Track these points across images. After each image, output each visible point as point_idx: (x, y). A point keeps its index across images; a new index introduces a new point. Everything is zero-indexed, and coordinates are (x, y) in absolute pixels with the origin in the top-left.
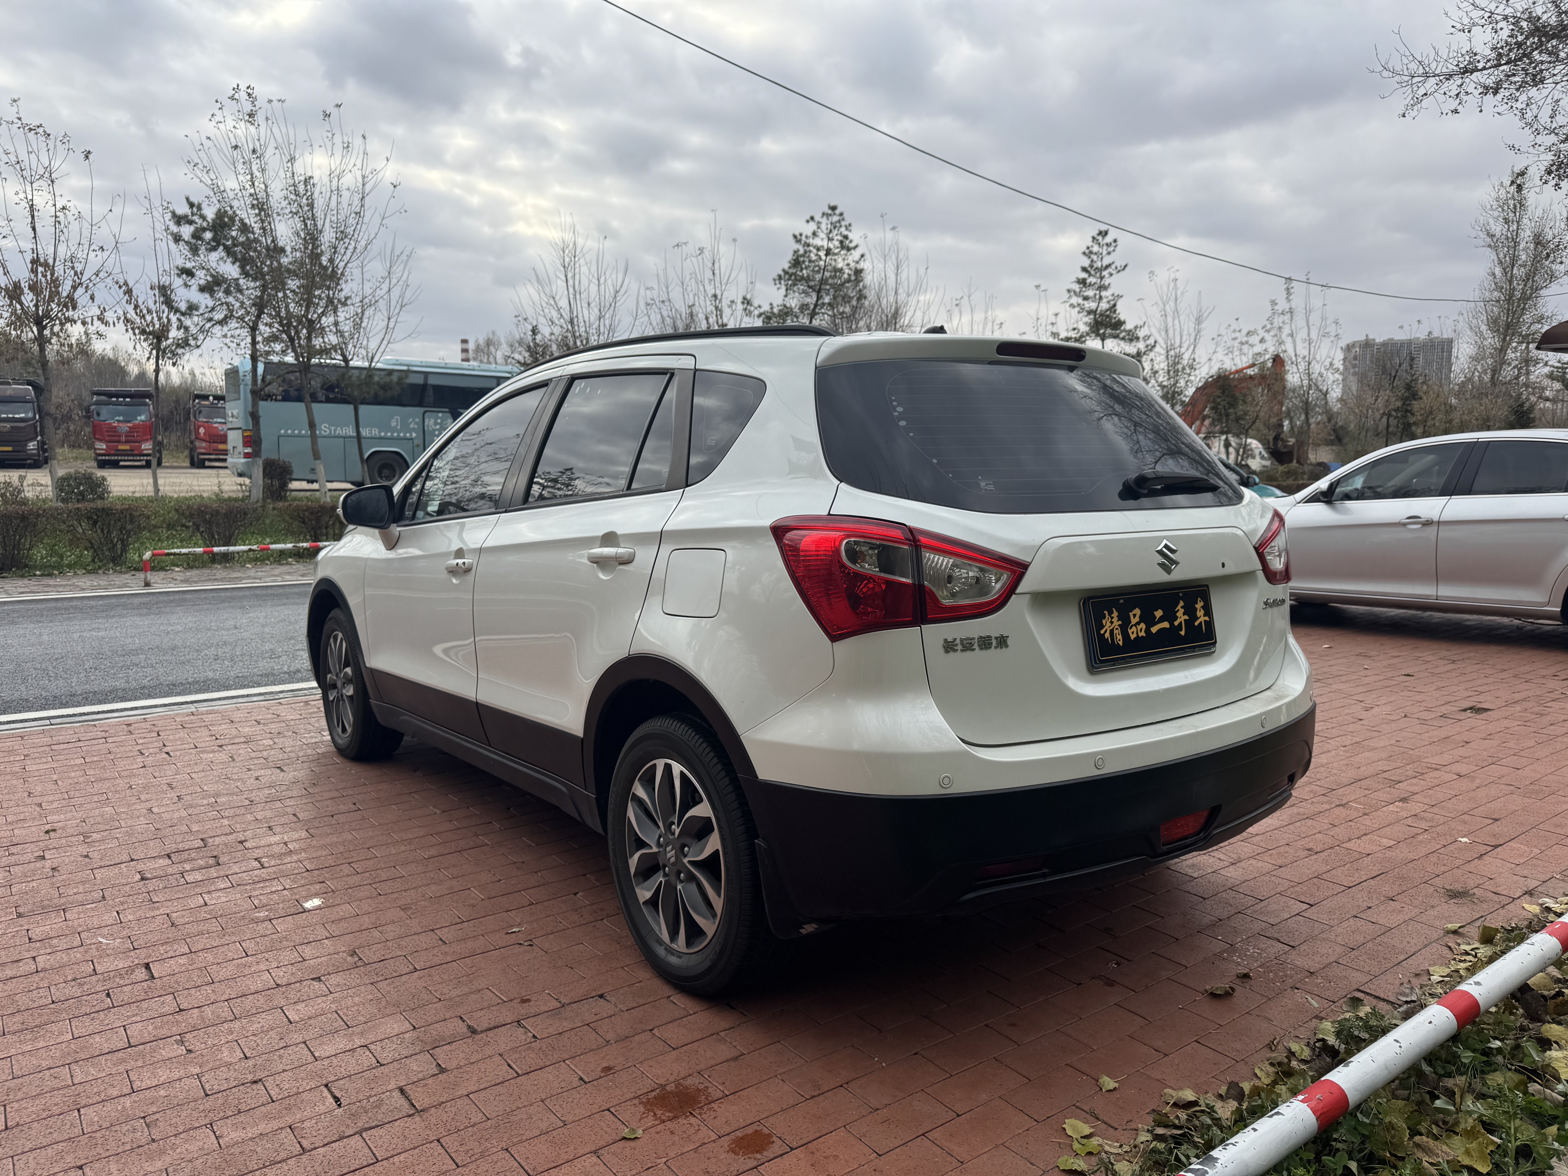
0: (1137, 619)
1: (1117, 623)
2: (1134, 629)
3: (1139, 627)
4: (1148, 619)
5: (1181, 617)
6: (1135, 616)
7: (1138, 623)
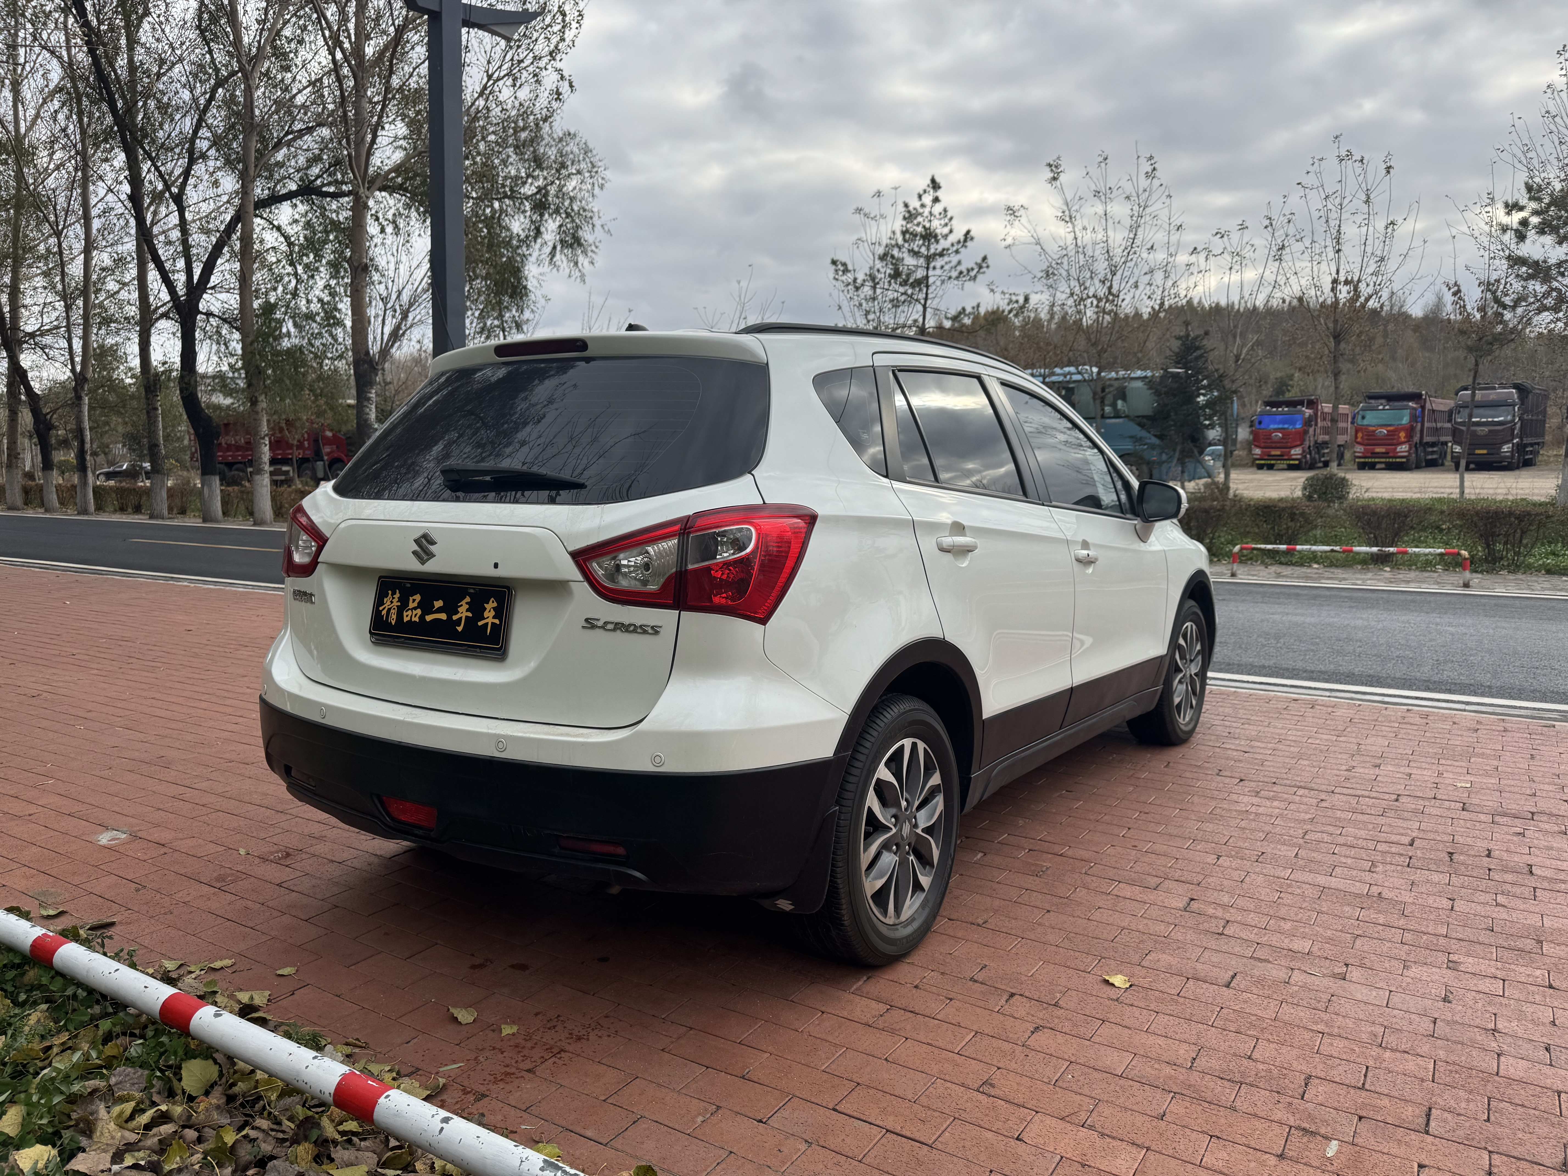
0: (415, 604)
1: (396, 603)
2: (410, 612)
3: (415, 612)
4: (426, 607)
5: (463, 612)
6: (414, 601)
7: (415, 608)
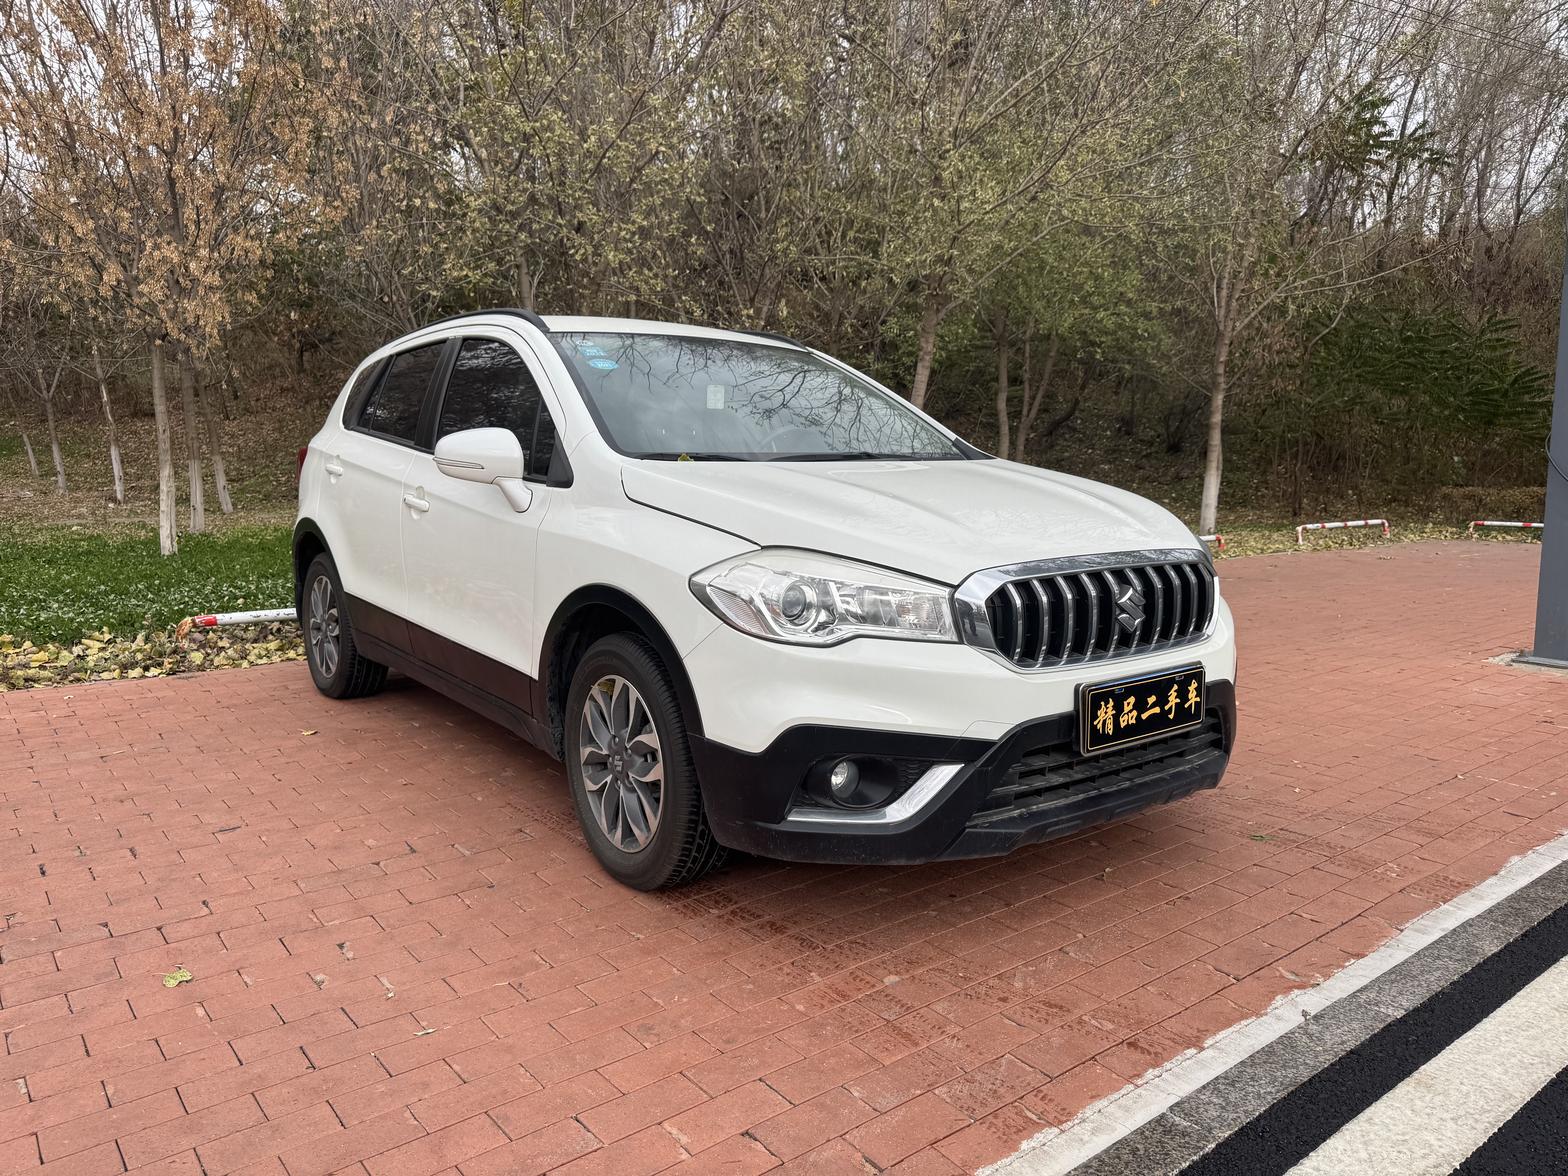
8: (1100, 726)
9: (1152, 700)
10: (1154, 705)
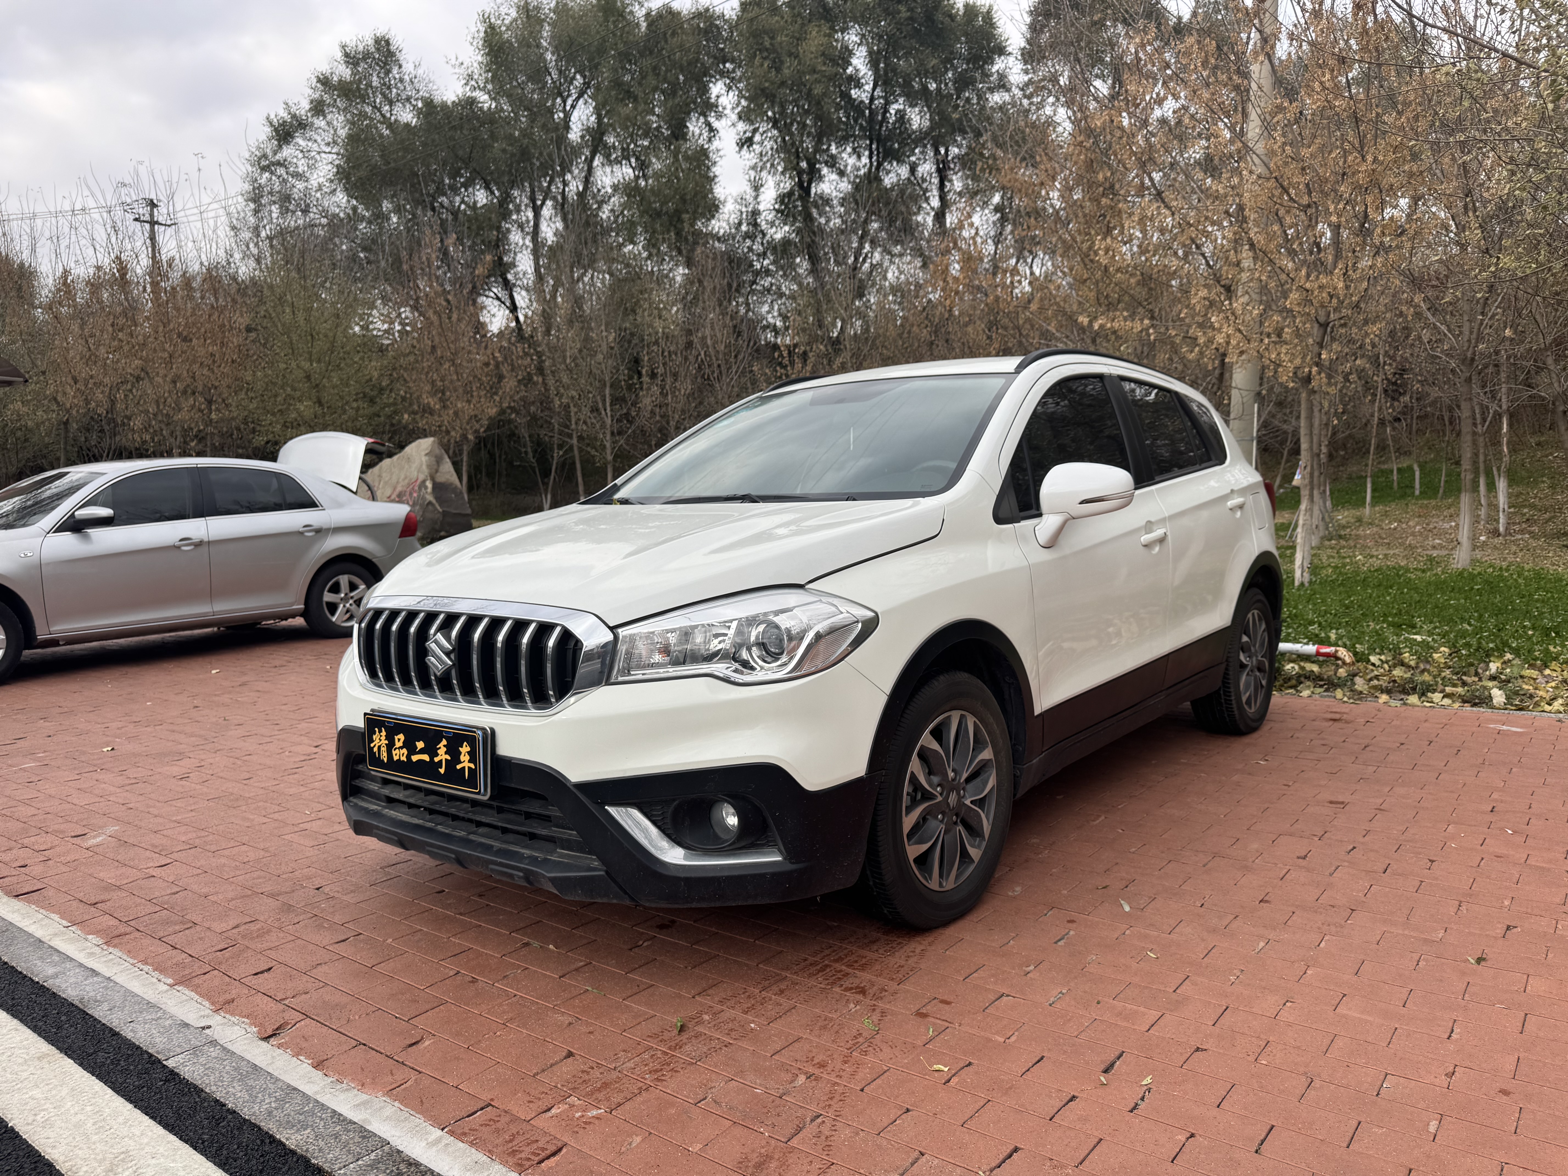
8: (375, 749)
9: (420, 745)
10: (422, 751)
